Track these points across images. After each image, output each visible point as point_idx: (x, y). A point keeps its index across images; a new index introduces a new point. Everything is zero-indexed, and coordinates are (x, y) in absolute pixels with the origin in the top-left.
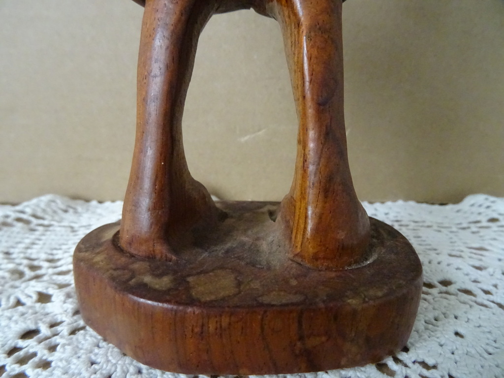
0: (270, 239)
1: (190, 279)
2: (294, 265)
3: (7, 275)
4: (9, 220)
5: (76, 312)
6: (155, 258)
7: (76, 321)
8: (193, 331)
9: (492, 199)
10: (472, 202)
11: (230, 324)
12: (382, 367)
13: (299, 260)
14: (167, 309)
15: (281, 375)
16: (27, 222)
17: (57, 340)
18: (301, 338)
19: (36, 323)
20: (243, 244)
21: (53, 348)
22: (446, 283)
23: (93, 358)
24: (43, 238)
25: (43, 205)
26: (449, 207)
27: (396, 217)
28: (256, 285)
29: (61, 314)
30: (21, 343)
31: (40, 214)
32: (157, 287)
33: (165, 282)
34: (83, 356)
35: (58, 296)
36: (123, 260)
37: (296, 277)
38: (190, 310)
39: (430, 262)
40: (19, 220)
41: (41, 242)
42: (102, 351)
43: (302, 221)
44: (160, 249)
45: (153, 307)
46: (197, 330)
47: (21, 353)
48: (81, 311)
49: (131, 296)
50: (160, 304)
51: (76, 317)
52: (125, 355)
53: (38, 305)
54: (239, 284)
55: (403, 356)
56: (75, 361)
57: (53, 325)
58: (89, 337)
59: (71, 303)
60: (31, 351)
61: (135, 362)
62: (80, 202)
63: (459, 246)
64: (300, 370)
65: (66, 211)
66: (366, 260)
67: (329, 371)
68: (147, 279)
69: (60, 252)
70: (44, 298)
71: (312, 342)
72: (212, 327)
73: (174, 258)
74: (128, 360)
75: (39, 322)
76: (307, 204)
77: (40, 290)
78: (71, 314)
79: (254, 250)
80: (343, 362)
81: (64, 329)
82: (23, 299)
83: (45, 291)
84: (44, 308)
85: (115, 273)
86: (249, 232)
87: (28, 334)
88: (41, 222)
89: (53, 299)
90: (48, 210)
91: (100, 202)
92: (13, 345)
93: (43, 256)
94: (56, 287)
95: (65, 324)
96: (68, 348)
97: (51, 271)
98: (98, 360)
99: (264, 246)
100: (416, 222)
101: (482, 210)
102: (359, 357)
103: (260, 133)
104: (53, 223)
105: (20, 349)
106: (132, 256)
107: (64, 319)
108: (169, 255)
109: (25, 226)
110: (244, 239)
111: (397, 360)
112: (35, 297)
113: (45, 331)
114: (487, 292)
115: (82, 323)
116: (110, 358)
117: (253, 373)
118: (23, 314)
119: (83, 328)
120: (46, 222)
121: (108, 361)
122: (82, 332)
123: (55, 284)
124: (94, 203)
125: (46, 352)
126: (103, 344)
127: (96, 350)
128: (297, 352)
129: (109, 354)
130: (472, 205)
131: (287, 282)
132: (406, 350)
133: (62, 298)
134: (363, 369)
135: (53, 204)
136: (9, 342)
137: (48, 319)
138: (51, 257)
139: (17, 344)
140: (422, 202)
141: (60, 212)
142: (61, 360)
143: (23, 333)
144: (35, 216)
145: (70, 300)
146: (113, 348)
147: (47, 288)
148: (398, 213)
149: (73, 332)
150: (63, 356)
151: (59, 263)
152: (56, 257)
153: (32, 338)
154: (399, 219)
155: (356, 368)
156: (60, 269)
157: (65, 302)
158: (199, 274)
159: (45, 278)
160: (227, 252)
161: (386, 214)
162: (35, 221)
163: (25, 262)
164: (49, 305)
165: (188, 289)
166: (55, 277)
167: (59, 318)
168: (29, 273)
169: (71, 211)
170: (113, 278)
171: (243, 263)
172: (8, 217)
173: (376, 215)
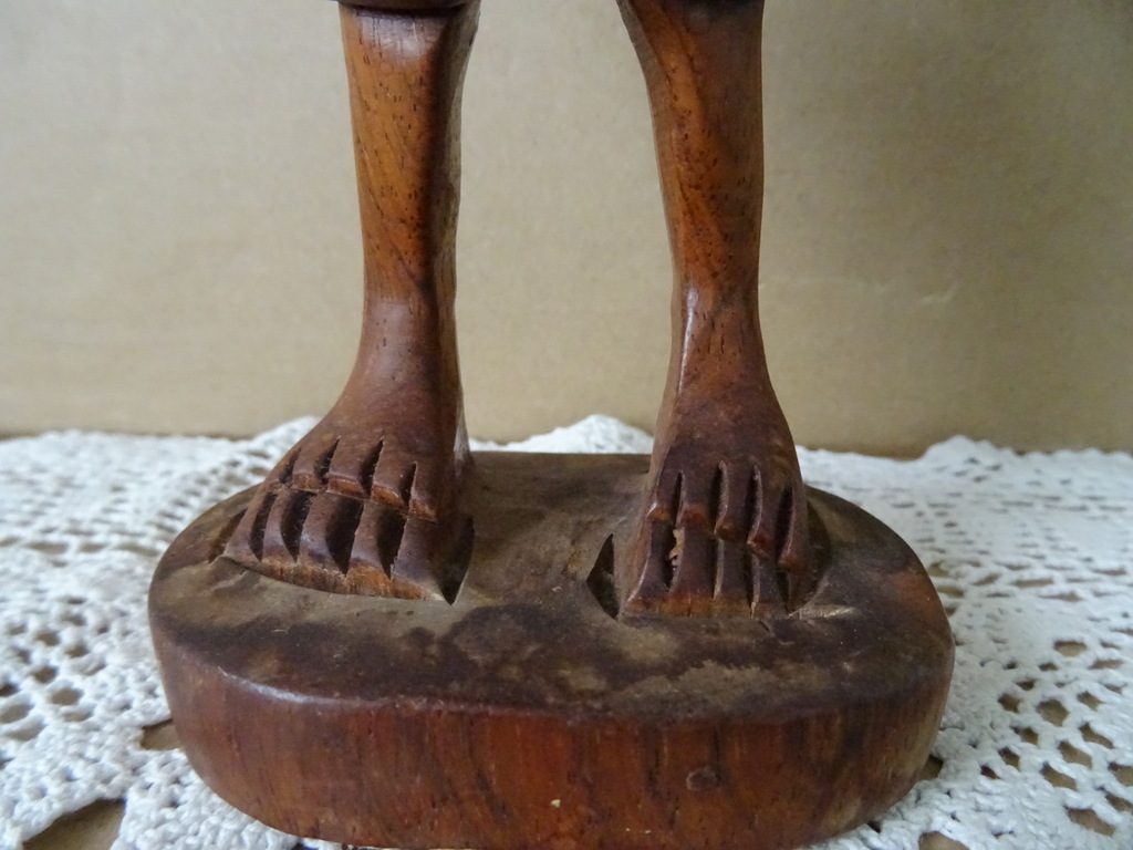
172: (235, 464)
173: (1037, 483)
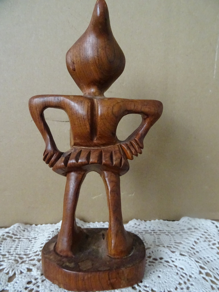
0: (102, 247)
1: (79, 264)
2: (108, 257)
3: (13, 262)
4: (5, 237)
5: (42, 275)
6: (68, 256)
7: (42, 278)
8: (81, 279)
9: (190, 219)
10: (183, 220)
11: (91, 276)
12: (134, 288)
13: (110, 255)
14: (74, 273)
15: (105, 291)
16: (11, 237)
17: (38, 284)
18: (109, 279)
19: (31, 279)
20: (93, 250)
21: (38, 287)
22: (161, 259)
23: (51, 289)
24: (19, 244)
25: (16, 229)
26: (176, 222)
27: (153, 228)
28: (97, 265)
29: (37, 275)
30: (28, 286)
31: (15, 233)
32: (71, 266)
33: (72, 265)
34: (48, 289)
35: (34, 269)
36: (59, 258)
37: (109, 261)
38: (80, 273)
39: (158, 251)
40: (8, 236)
41: (19, 247)
42: (53, 287)
43: (110, 244)
44: (70, 254)
45: (70, 273)
46: (82, 278)
47: (29, 289)
48: (44, 274)
49: (64, 269)
50: (72, 272)
51: (42, 276)
52: (60, 287)
53: (28, 273)
54: (93, 265)
55: (140, 284)
56: (46, 290)
57: (36, 279)
58: (48, 283)
59: (39, 271)
60: (32, 288)
61: (63, 289)
62: (28, 225)
63: (172, 242)
64: (109, 289)
65: (24, 231)
66: (130, 254)
67: (118, 289)
68: (68, 264)
69: (27, 251)
70: (29, 270)
71: (112, 281)
72: (86, 278)
73: (74, 256)
74: (61, 289)
75: (31, 278)
76: (112, 239)
77: (27, 267)
78: (40, 275)
79: (97, 252)
80: (121, 286)
81: (39, 280)
82: (23, 271)
83: (29, 268)
84: (30, 274)
85: (58, 262)
86: (96, 244)
87: (29, 283)
88: (16, 237)
89: (33, 270)
90: (18, 231)
91: (36, 225)
92: (26, 286)
93: (23, 253)
94: (32, 266)
95: (39, 279)
96: (43, 286)
97: (27, 259)
98: (53, 289)
99: (100, 250)
100: (160, 231)
101: (186, 224)
102: (126, 285)
103: (100, 195)
104: (20, 237)
105: (28, 288)
106: (61, 256)
107: (38, 277)
108: (72, 255)
109: (11, 239)
110: (94, 247)
111: (138, 285)
112: (26, 270)
113: (34, 281)
114: (173, 261)
115: (44, 278)
116: (56, 289)
117: (97, 290)
118: (25, 276)
119: (45, 280)
120: (18, 237)
121: (56, 290)
122: (45, 281)
123: (32, 265)
124: (34, 225)
125: (37, 288)
126: (53, 285)
127: (51, 287)
128: (109, 284)
129: (55, 287)
130: (183, 222)
131: (106, 263)
132: (141, 282)
133: (36, 270)
134: (128, 288)
135: (19, 228)
136: (24, 286)
137: (33, 277)
138: (25, 253)
139: (27, 286)
140: (165, 220)
141: (22, 231)
142: (42, 290)
143: (27, 282)
144: (13, 234)
145: (39, 270)
146: (56, 286)
147: (30, 266)
148: (154, 226)
149: (43, 281)
150: (42, 289)
151: (30, 256)
152: (27, 253)
153: (30, 284)
154: (154, 229)
155: (126, 288)
156: (31, 258)
157: (37, 271)
158: (82, 261)
159: (27, 262)
160: (89, 253)
161: (150, 227)
162: (14, 237)
163: (17, 256)
164: (32, 272)
165: (79, 266)
166: (30, 262)
167: (37, 277)
168: (20, 261)
169: (26, 230)
170: (58, 264)
171: (94, 257)
172: (4, 235)
173: (146, 228)
